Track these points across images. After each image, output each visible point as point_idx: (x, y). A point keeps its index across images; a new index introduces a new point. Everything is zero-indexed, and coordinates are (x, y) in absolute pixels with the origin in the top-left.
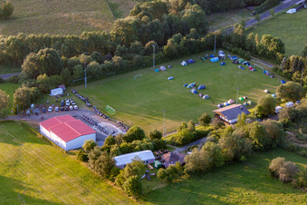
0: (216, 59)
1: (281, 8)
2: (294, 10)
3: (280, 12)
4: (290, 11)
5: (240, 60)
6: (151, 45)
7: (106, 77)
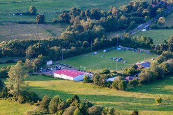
0: (120, 49)
1: (138, 29)
2: (145, 30)
3: (139, 31)
4: (144, 30)
5: (132, 49)
6: (86, 43)
7: (70, 57)
